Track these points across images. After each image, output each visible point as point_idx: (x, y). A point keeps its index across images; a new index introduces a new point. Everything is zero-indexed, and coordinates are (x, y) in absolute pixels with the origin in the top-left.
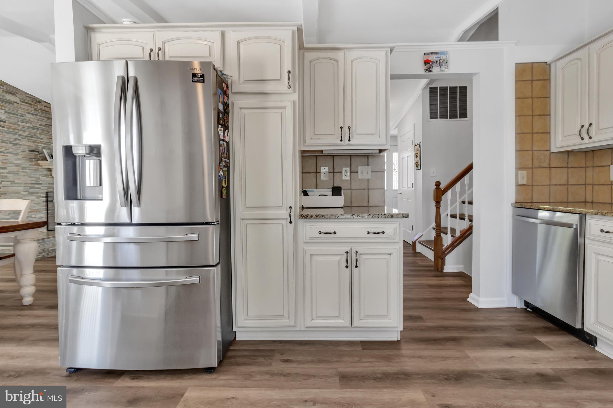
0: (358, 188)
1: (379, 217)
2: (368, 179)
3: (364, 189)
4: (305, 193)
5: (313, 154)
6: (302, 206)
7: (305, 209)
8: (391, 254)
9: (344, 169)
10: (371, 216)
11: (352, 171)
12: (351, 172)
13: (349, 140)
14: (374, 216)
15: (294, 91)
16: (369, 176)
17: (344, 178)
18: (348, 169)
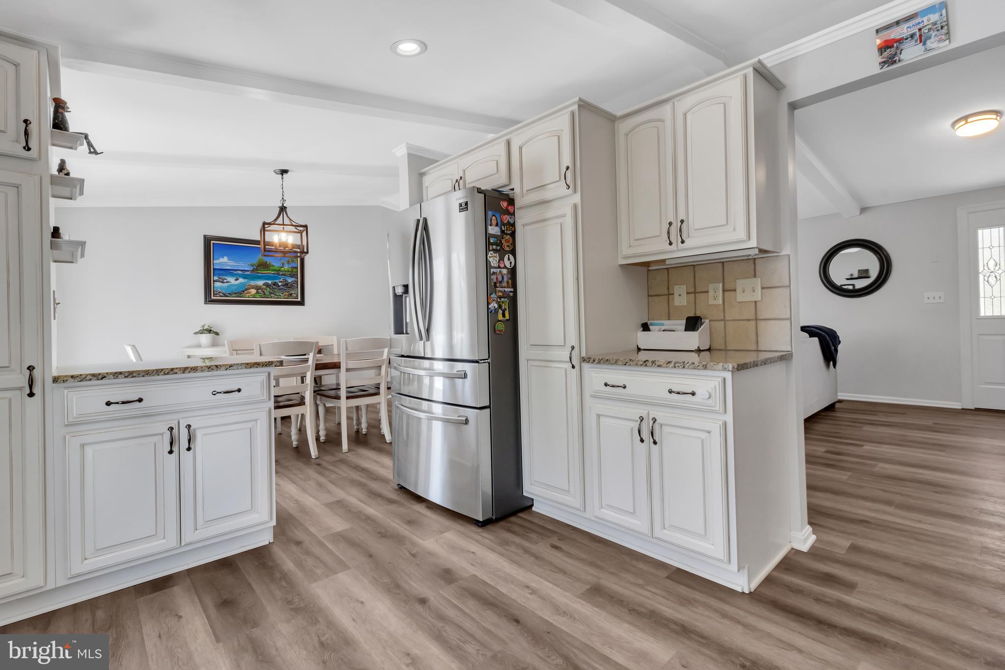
0: (737, 319)
1: (684, 367)
2: (756, 302)
3: (748, 320)
4: (646, 327)
5: (659, 265)
6: (638, 346)
7: (642, 352)
8: (709, 432)
9: (711, 287)
10: (672, 364)
11: (725, 288)
12: (724, 291)
13: (683, 242)
14: (676, 365)
15: (575, 191)
16: (758, 296)
17: (711, 302)
18: (721, 285)
